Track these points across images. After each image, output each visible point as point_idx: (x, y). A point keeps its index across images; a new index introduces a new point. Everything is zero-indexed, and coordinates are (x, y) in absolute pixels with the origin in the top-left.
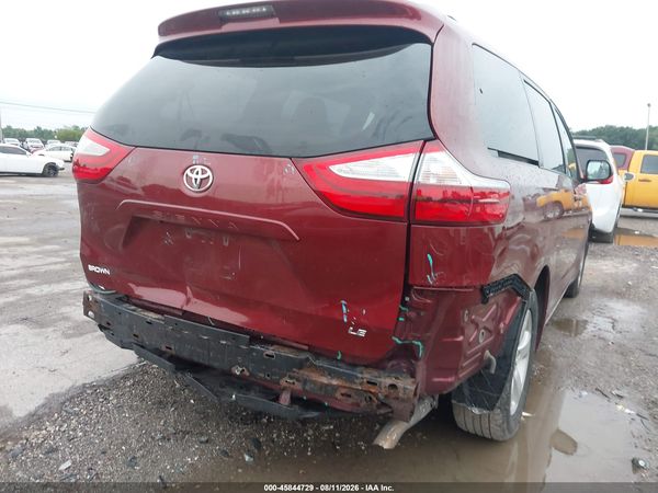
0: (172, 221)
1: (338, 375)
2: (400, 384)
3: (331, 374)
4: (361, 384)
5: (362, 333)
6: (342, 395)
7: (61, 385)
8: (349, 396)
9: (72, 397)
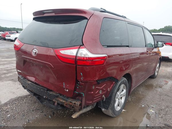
0: (30, 61)
1: (64, 100)
2: (76, 103)
3: (63, 99)
4: (69, 102)
5: (67, 90)
6: (66, 104)
7: (14, 96)
8: (67, 105)
9: (16, 100)
